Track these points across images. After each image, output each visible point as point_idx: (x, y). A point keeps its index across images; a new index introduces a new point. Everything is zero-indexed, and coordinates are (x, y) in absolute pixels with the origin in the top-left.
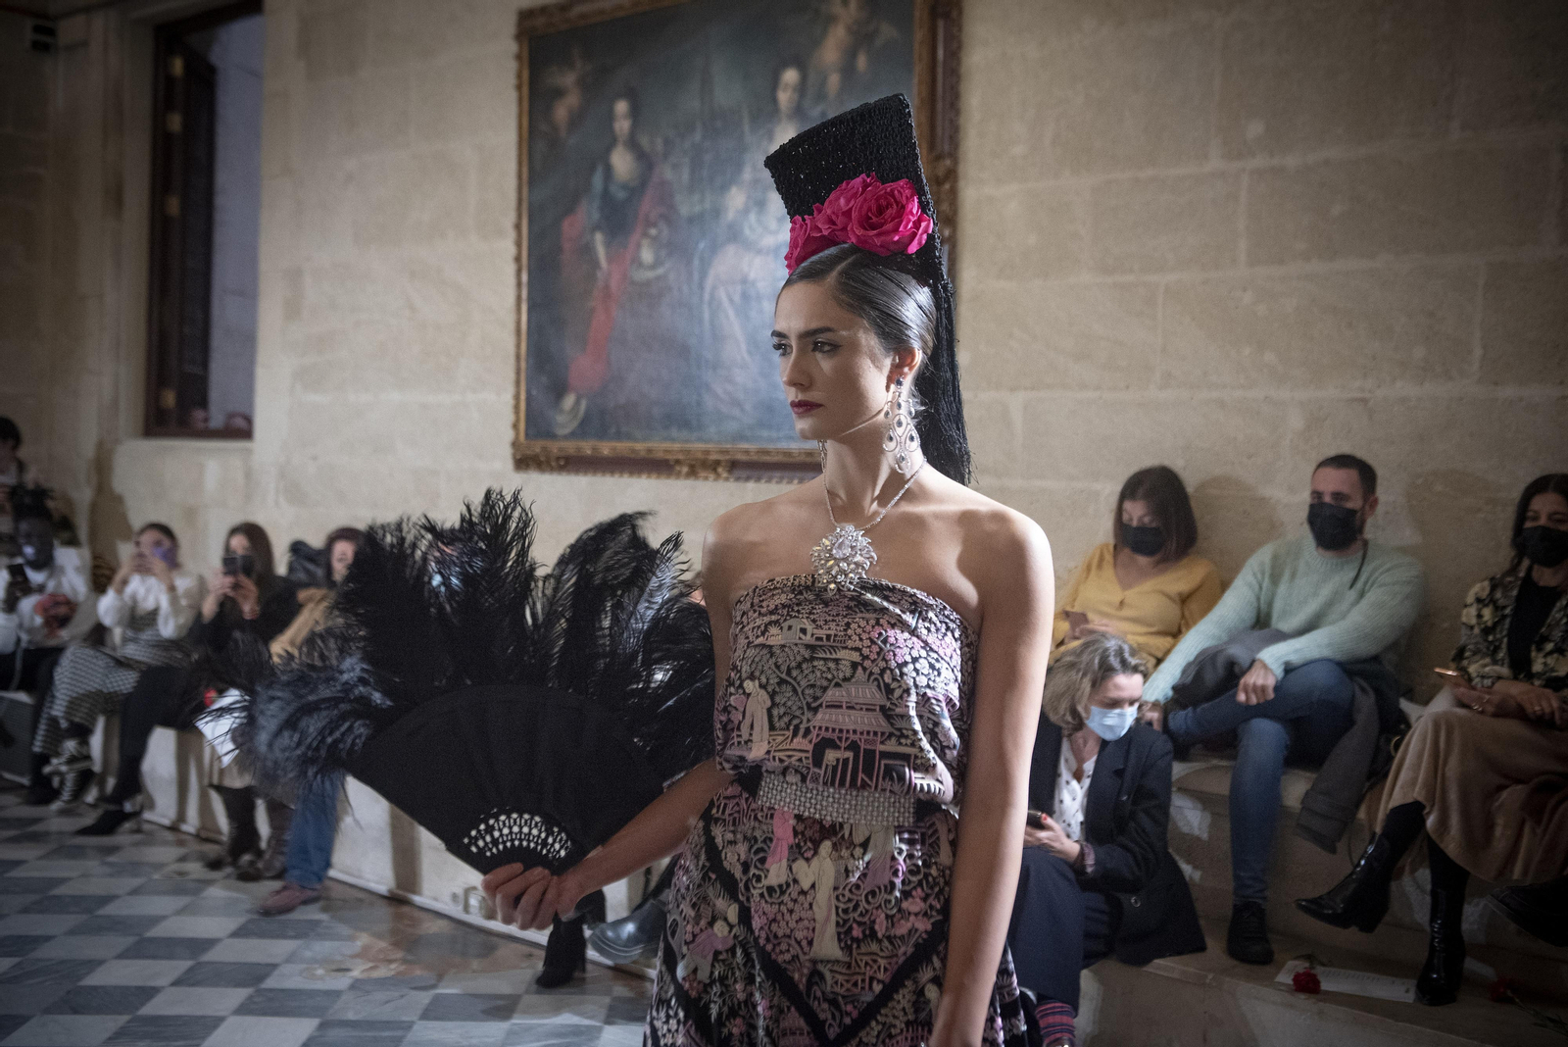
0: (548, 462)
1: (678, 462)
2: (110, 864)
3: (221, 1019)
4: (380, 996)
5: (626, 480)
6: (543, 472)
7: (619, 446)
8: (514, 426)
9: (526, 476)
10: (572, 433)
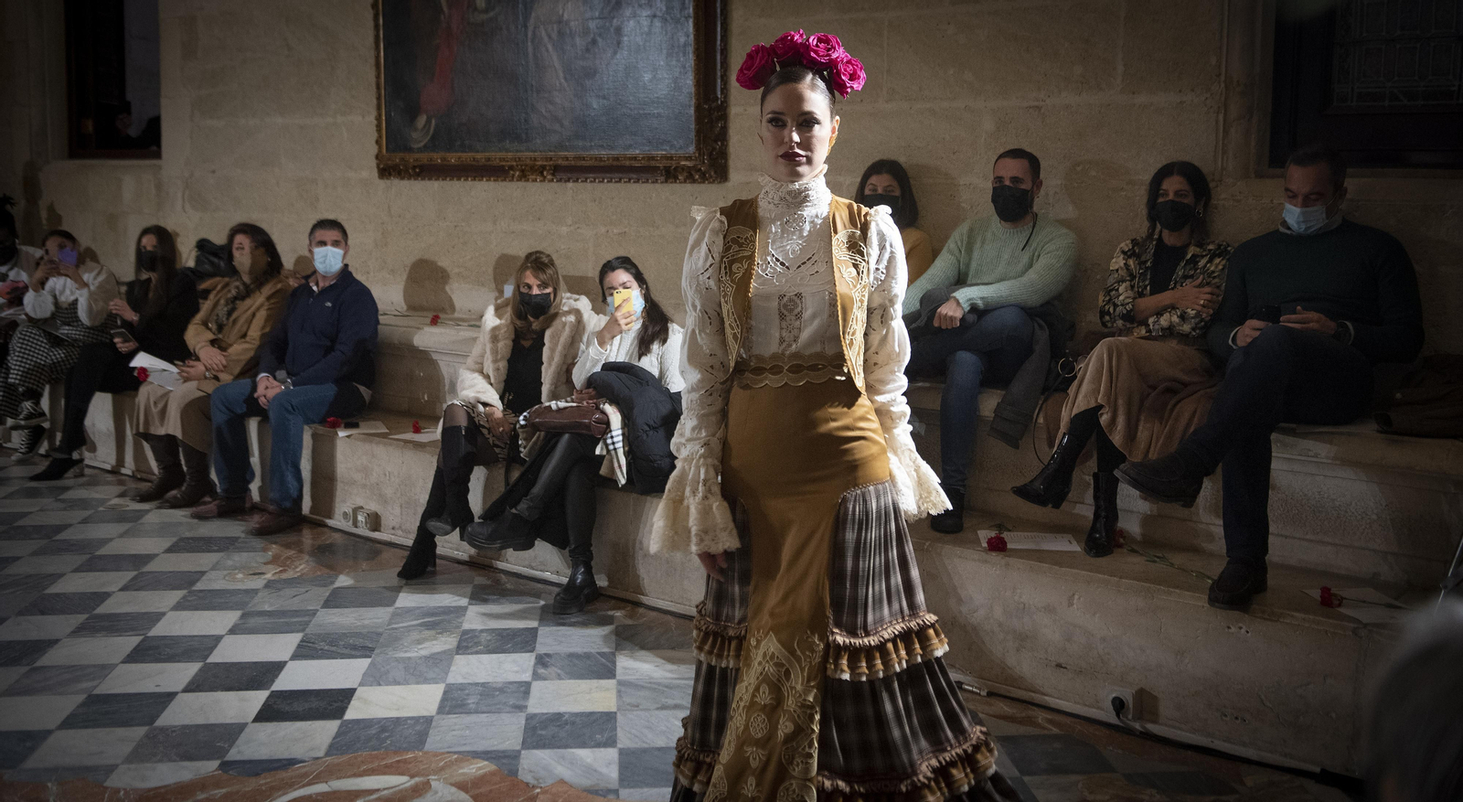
0: (406, 171)
1: (511, 168)
2: (63, 501)
3: (163, 614)
4: (289, 592)
5: (470, 183)
6: (402, 179)
7: (464, 155)
8: (377, 142)
9: (388, 182)
10: (425, 146)
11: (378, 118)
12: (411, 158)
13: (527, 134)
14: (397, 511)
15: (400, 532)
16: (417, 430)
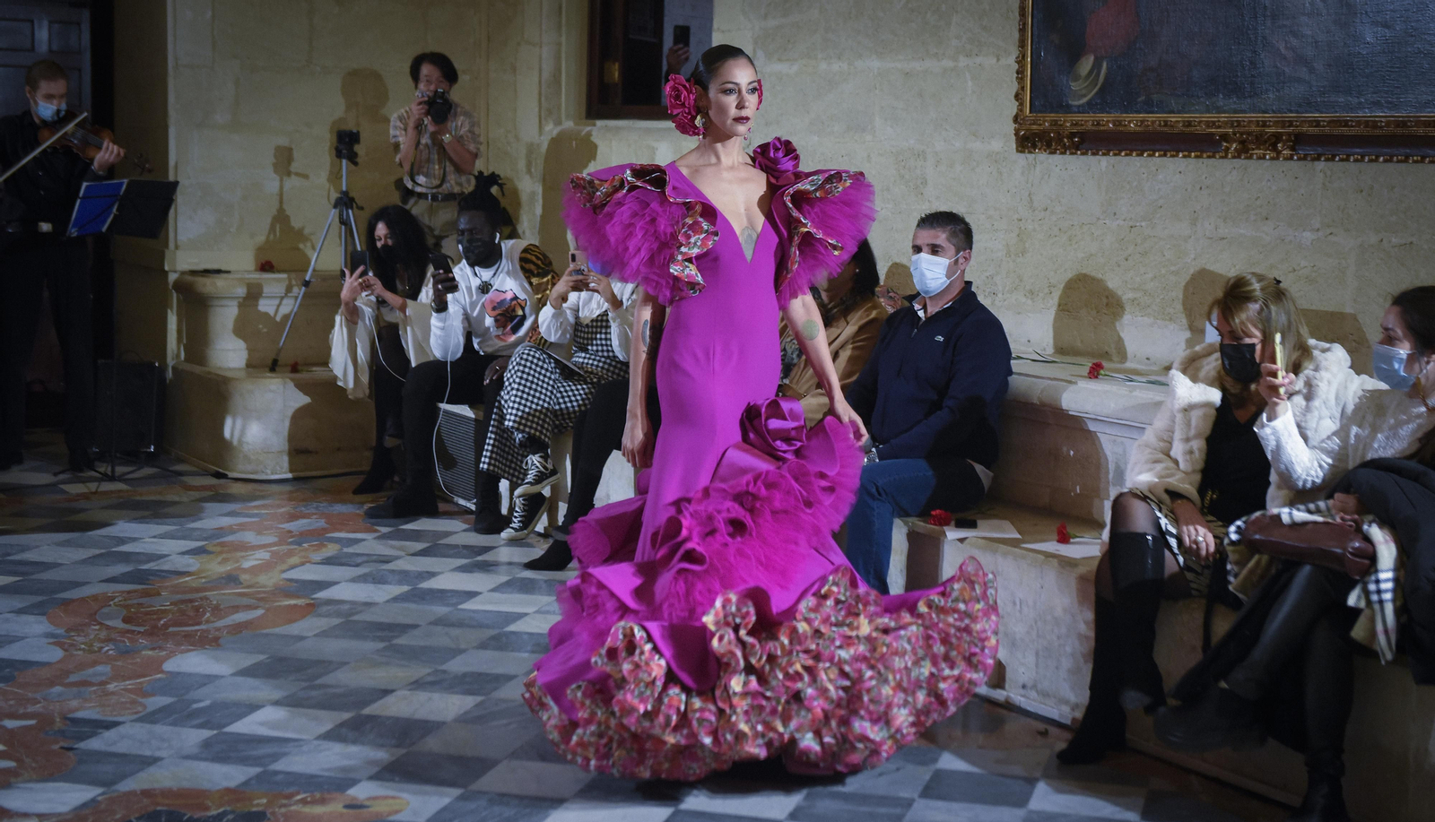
0: (1059, 139)
1: (1225, 137)
5: (1157, 160)
6: (1053, 153)
7: (1151, 117)
8: (1017, 96)
9: (1031, 157)
10: (1089, 103)
11: (1021, 61)
12: (1067, 121)
13: (1252, 84)
14: (1031, 659)
15: (1033, 694)
16: (1064, 538)
